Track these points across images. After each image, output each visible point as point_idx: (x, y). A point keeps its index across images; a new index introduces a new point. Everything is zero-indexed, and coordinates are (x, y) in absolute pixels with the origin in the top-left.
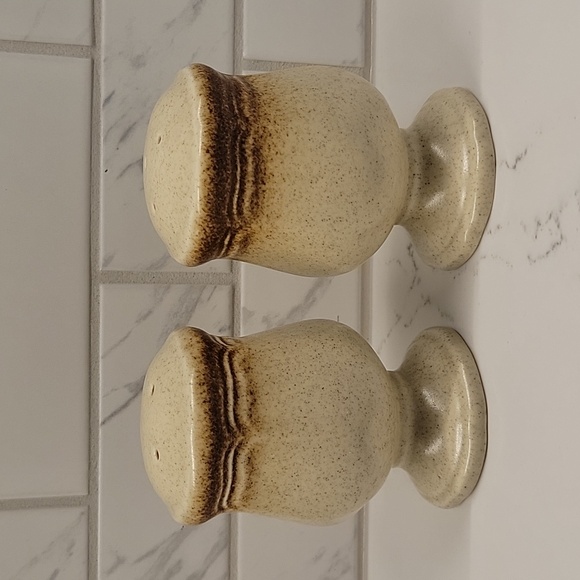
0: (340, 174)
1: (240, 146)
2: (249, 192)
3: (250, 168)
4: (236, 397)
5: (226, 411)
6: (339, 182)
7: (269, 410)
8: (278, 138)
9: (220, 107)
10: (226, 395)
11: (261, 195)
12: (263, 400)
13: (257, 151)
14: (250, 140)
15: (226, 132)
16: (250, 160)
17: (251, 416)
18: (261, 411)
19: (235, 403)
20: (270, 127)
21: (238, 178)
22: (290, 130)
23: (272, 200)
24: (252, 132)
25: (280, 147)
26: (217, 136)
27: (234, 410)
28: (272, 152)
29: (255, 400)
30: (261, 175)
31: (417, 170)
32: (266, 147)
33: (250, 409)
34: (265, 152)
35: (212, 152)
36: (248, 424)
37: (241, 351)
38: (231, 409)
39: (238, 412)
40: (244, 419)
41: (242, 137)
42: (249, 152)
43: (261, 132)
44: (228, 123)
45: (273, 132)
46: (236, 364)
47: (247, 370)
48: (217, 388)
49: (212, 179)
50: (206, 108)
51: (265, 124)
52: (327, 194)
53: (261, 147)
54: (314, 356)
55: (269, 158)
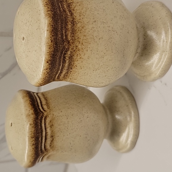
0: (108, 69)
1: (64, 56)
2: (64, 73)
3: (67, 65)
4: (46, 139)
5: (41, 145)
6: (106, 72)
7: (58, 142)
8: (82, 51)
9: (56, 38)
10: (42, 139)
11: (69, 73)
12: (56, 139)
13: (71, 57)
14: (69, 53)
15: (58, 52)
16: (67, 61)
17: (51, 145)
18: (55, 143)
19: (45, 142)
20: (80, 47)
21: (60, 69)
22: (89, 49)
23: (74, 74)
24: (70, 49)
25: (82, 56)
26: (53, 55)
27: (44, 144)
28: (78, 57)
29: (53, 139)
30: (71, 66)
31: (139, 51)
32: (76, 55)
33: (51, 143)
34: (75, 57)
35: (50, 62)
36: (49, 148)
37: (50, 116)
38: (43, 144)
39: (46, 145)
40: (48, 147)
41: (65, 52)
42: (67, 58)
43: (75, 49)
44: (59, 47)
45: (80, 49)
46: (47, 124)
47: (51, 126)
48: (38, 138)
49: (48, 73)
50: (50, 39)
51: (77, 45)
52: (99, 75)
53: (73, 55)
54: (79, 121)
55: (76, 60)
